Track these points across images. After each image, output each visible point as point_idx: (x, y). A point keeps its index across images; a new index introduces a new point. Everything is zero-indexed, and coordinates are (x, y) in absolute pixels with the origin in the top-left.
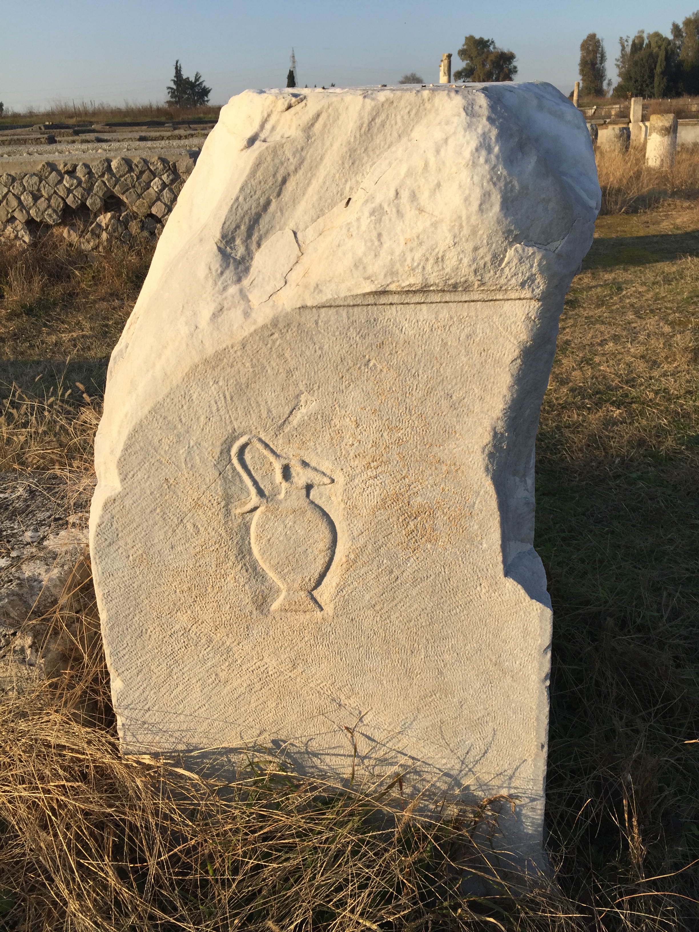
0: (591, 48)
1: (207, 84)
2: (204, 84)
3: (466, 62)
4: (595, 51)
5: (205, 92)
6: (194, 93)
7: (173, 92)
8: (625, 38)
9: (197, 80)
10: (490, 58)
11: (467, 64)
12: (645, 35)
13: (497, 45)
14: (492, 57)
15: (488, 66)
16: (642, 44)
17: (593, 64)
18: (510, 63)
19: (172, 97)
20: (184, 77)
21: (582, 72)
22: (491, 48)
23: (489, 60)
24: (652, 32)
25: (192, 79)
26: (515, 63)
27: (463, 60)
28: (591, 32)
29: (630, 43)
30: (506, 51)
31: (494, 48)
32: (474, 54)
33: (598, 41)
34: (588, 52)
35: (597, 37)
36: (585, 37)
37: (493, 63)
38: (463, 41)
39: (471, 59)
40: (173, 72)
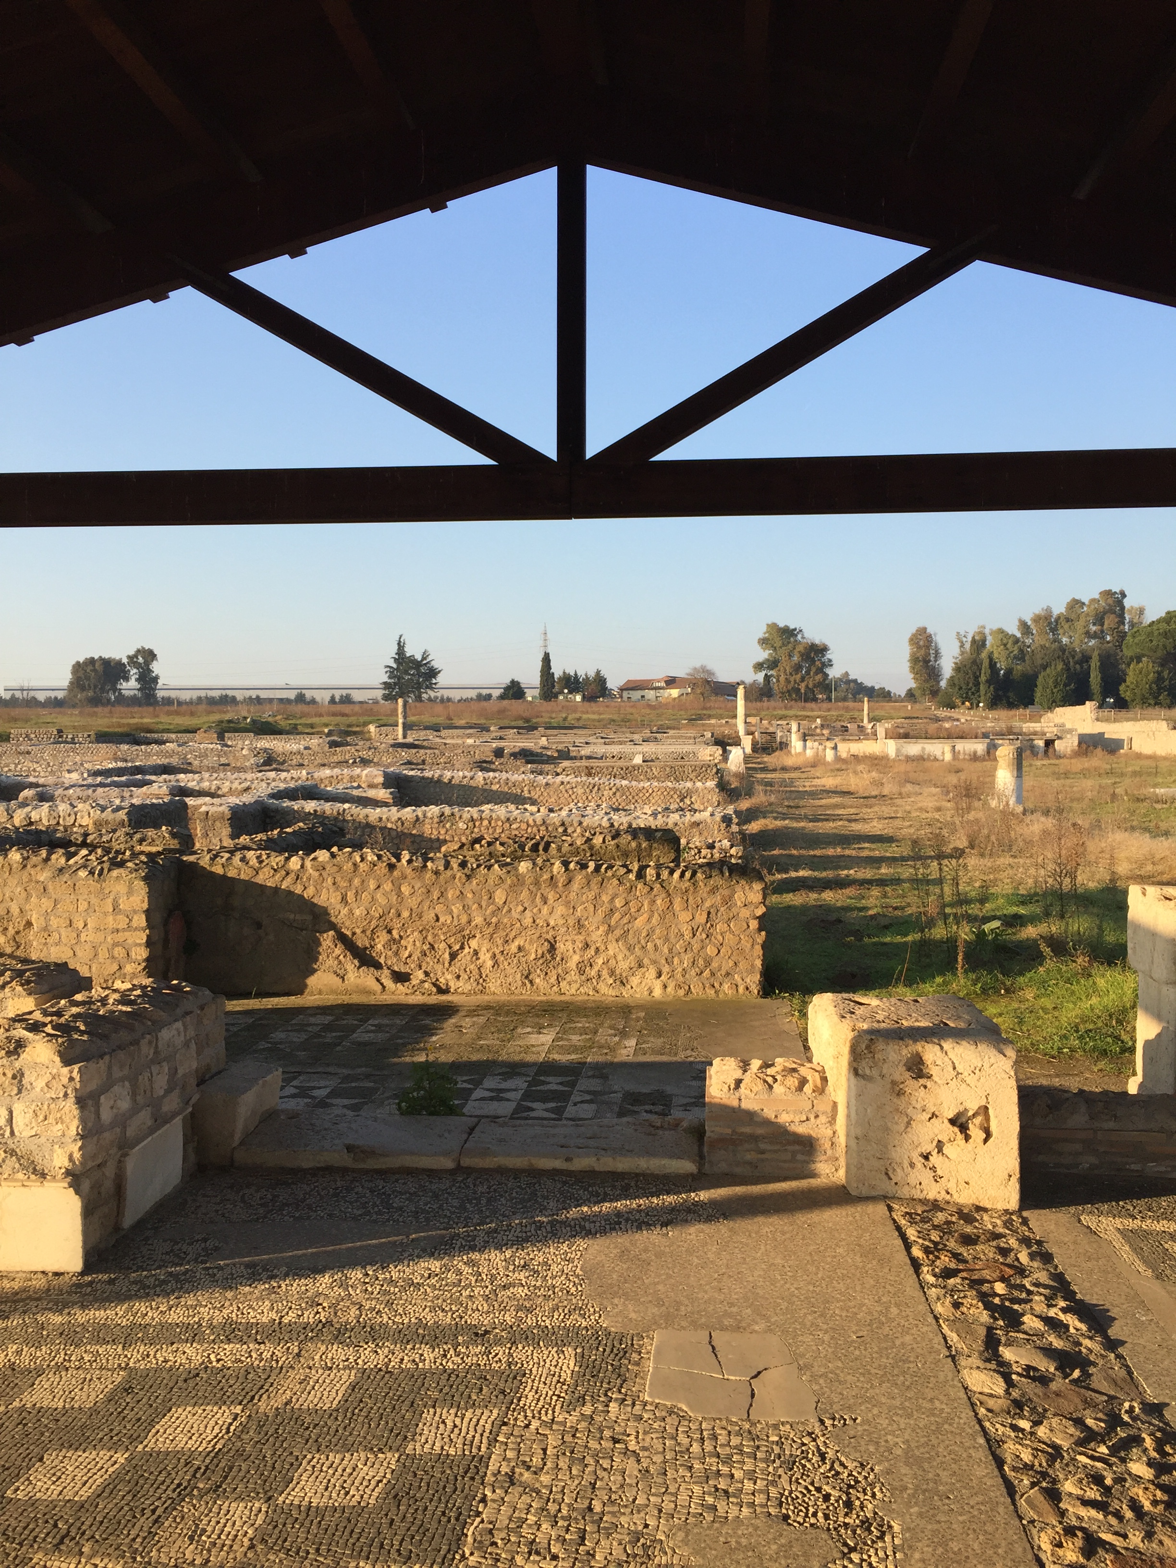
0: (921, 643)
1: (435, 664)
2: (433, 663)
3: (768, 652)
4: (928, 647)
5: (433, 673)
6: (420, 674)
7: (391, 672)
8: (962, 633)
9: (424, 658)
10: (797, 650)
11: (770, 654)
12: (987, 631)
13: (806, 635)
14: (800, 648)
15: (796, 658)
16: (984, 641)
17: (926, 662)
18: (824, 656)
19: (390, 677)
20: (408, 655)
21: (912, 669)
22: (799, 637)
23: (796, 652)
24: (995, 628)
25: (419, 657)
26: (829, 655)
27: (764, 649)
28: (921, 625)
29: (970, 639)
30: (817, 642)
31: (803, 638)
32: (778, 644)
33: (930, 636)
34: (919, 647)
35: (928, 631)
36: (914, 631)
37: (802, 655)
38: (765, 629)
39: (775, 649)
40: (395, 648)
